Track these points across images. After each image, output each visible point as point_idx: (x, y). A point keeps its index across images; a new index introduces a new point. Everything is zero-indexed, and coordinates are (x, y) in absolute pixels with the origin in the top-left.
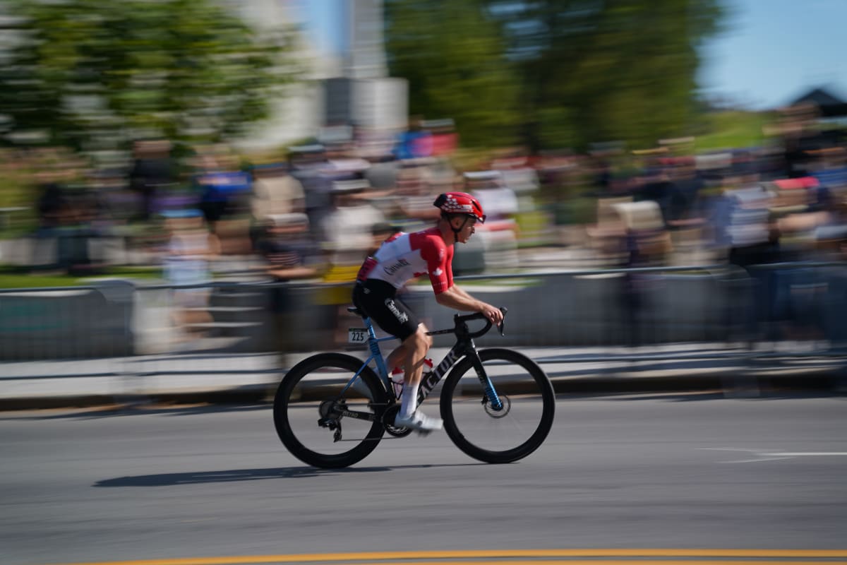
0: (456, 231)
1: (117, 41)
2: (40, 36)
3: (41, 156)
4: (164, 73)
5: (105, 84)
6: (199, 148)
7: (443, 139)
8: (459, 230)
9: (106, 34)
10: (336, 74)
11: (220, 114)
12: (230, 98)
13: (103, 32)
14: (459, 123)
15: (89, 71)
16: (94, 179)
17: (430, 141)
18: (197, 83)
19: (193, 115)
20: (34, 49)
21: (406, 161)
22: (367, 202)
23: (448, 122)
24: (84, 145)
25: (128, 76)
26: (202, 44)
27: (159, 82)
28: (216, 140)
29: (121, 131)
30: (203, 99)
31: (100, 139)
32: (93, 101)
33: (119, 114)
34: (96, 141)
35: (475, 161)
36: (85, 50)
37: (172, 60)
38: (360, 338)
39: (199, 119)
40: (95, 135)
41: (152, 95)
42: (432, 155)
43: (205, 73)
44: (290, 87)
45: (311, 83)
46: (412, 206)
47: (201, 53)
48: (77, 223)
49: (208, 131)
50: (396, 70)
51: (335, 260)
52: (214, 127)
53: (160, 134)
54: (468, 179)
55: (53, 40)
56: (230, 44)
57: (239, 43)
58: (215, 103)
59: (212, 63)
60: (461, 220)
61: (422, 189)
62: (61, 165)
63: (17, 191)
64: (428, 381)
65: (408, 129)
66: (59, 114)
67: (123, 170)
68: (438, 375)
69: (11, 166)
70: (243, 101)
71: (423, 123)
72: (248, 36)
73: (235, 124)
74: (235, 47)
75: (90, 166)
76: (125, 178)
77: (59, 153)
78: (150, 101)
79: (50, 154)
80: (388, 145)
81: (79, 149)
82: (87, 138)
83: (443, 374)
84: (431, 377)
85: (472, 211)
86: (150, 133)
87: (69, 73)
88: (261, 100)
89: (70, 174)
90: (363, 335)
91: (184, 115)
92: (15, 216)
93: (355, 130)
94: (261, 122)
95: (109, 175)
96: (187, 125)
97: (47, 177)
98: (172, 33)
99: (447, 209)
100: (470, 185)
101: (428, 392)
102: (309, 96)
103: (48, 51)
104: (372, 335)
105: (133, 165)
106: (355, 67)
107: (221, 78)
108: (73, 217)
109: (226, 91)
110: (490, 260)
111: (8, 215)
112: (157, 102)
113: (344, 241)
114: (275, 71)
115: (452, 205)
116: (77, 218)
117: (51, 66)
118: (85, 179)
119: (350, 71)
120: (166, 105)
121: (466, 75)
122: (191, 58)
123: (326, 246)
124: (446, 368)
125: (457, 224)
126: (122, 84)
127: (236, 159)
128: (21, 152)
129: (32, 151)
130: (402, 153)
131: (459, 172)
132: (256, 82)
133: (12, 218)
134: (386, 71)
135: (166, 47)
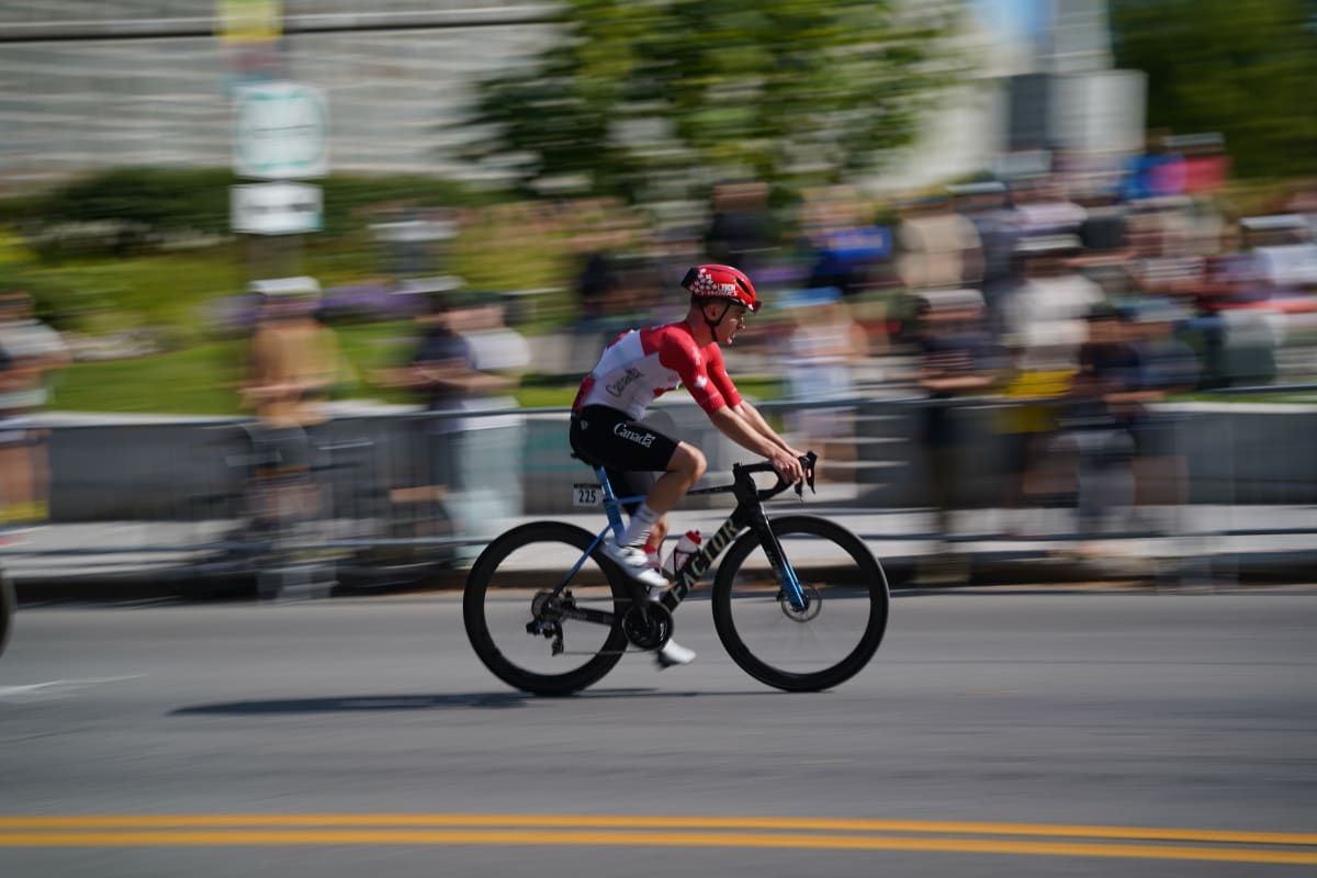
0: (713, 325)
1: (691, 35)
2: (579, 33)
3: (579, 211)
4: (757, 80)
5: (672, 100)
6: (809, 193)
7: (1204, 166)
8: (718, 323)
9: (675, 24)
10: (1024, 69)
11: (841, 141)
12: (856, 114)
13: (671, 21)
14: (1230, 137)
15: (649, 82)
16: (652, 244)
17: (1182, 168)
18: (806, 92)
19: (799, 142)
20: (570, 51)
21: (1139, 203)
22: (1077, 270)
23: (1213, 139)
24: (639, 194)
25: (702, 88)
26: (815, 31)
27: (750, 94)
28: (834, 179)
29: (693, 171)
30: (814, 118)
31: (660, 184)
32: (654, 126)
33: (687, 146)
34: (656, 188)
35: (1257, 201)
36: (644, 50)
37: (770, 59)
38: (590, 498)
39: (807, 148)
40: (656, 179)
41: (740, 114)
42: (1186, 192)
43: (818, 77)
44: (949, 92)
45: (983, 84)
46: (1151, 274)
47: (812, 46)
48: (631, 311)
49: (822, 166)
50: (1124, 57)
51: (1024, 363)
52: (830, 159)
53: (750, 174)
54: (1246, 229)
55: (599, 37)
56: (859, 30)
57: (869, 28)
58: (832, 123)
59: (830, 60)
60: (719, 309)
61: (1166, 247)
62: (607, 224)
63: (548, 264)
64: (693, 565)
65: (1143, 153)
66: (603, 150)
67: (696, 230)
68: (709, 556)
69: (538, 227)
70: (875, 117)
71: (1169, 141)
72: (886, 16)
73: (862, 153)
74: (866, 34)
75: (648, 225)
76: (700, 241)
77: (605, 207)
78: (736, 124)
79: (592, 209)
80: (1111, 178)
81: (632, 201)
82: (643, 183)
83: (715, 554)
84: (697, 559)
85: (736, 294)
86: (735, 171)
87: (620, 86)
88: (904, 115)
89: (621, 237)
90: (595, 495)
91: (788, 144)
92: (545, 302)
93: (1055, 155)
94: (902, 149)
95: (675, 237)
96: (789, 160)
97: (589, 242)
98: (771, 17)
99: (697, 291)
100: (1250, 240)
101: (692, 580)
102: (978, 106)
103: (589, 54)
104: (608, 493)
105: (711, 221)
106: (1058, 55)
107: (841, 83)
108: (625, 301)
109: (850, 102)
110: (1286, 361)
111: (535, 301)
112: (747, 124)
113: (1039, 333)
114: (926, 68)
115: (706, 284)
116: (631, 304)
117: (594, 76)
118: (642, 244)
119: (1049, 62)
120: (760, 129)
121: (1241, 58)
122: (796, 55)
123: (1008, 341)
124: (720, 544)
125: (714, 315)
126: (695, 100)
127: (868, 208)
128: (550, 207)
129: (567, 205)
130: (1133, 191)
131: (1231, 219)
132: (896, 88)
133: (540, 305)
134: (1111, 60)
135: (761, 39)
